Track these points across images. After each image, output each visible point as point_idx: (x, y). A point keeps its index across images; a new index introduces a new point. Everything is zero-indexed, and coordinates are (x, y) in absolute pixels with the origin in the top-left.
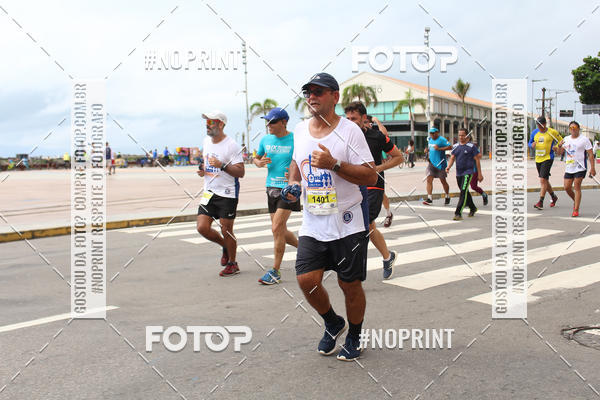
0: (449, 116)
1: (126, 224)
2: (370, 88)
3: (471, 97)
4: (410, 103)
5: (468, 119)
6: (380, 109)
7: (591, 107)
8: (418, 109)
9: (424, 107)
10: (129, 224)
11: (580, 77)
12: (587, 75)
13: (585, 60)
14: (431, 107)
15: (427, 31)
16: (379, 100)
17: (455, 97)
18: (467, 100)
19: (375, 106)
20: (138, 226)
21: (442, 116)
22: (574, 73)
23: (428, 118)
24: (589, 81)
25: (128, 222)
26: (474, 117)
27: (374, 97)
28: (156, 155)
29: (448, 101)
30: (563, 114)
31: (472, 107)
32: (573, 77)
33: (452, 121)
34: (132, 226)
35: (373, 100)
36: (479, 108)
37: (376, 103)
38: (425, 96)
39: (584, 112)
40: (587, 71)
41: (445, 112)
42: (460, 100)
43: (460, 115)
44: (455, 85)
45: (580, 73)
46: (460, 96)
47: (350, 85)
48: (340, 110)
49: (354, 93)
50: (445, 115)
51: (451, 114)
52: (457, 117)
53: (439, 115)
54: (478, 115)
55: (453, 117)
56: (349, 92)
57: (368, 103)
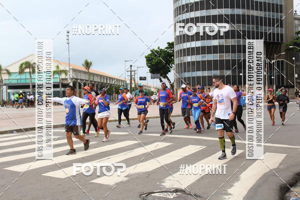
0: (81, 80)
3: (93, 69)
4: (59, 72)
5: (91, 81)
7: (155, 75)
8: (63, 76)
9: (66, 74)
11: (149, 59)
12: (153, 58)
13: (151, 51)
14: (71, 75)
15: (68, 32)
17: (84, 69)
18: (90, 71)
21: (77, 79)
22: (146, 57)
23: (69, 81)
24: (154, 62)
26: (95, 80)
29: (80, 71)
30: (141, 79)
31: (94, 74)
32: (145, 59)
33: (83, 82)
36: (97, 75)
38: (67, 69)
39: (152, 78)
40: (153, 57)
41: (79, 77)
42: (87, 71)
43: (87, 79)
44: (84, 63)
45: (149, 58)
46: (86, 69)
47: (24, 61)
48: (18, 77)
49: (28, 67)
50: (79, 79)
51: (82, 78)
52: (86, 80)
53: (75, 79)
54: (97, 79)
55: (83, 80)
56: (23, 66)
57: (34, 72)
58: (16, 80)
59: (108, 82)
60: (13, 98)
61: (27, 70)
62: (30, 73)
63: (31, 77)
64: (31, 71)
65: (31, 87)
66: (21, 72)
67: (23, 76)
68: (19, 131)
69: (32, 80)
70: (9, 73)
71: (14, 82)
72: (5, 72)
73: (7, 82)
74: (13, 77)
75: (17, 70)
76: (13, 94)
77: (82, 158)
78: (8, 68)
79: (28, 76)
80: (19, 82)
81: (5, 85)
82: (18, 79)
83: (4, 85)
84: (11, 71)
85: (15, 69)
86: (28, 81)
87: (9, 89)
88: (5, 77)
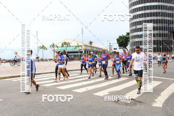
1: (5, 78)
2: (68, 43)
3: (93, 45)
4: (78, 46)
5: (92, 50)
6: (71, 48)
7: (121, 47)
8: (80, 48)
9: (82, 47)
10: (6, 78)
13: (119, 36)
14: (84, 47)
15: (82, 29)
16: (71, 46)
17: (89, 45)
20: (9, 78)
21: (86, 49)
22: (117, 39)
23: (83, 50)
24: (120, 41)
29: (87, 46)
30: (115, 49)
31: (93, 47)
32: (116, 40)
33: (89, 51)
34: (7, 78)
35: (69, 46)
36: (95, 47)
37: (70, 46)
38: (82, 45)
39: (119, 49)
40: (120, 39)
41: (87, 49)
44: (89, 42)
47: (64, 42)
48: (61, 48)
49: (65, 44)
54: (95, 49)
55: (89, 50)
56: (63, 44)
57: (68, 46)
59: (100, 51)
61: (65, 46)
64: (67, 45)
66: (62, 46)
69: (67, 50)
70: (57, 47)
73: (56, 51)
74: (59, 48)
82: (61, 50)
84: (58, 46)
88: (56, 48)
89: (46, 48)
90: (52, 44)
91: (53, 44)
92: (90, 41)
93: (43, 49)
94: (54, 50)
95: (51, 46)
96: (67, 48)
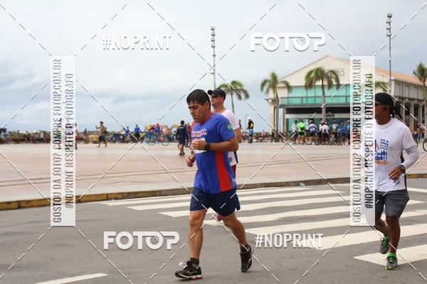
0: (410, 99)
1: (105, 197)
2: (333, 72)
6: (342, 92)
9: (384, 90)
10: (108, 197)
14: (392, 90)
15: (390, 17)
16: (341, 83)
17: (416, 80)
19: (337, 88)
20: (116, 199)
21: (403, 98)
25: (107, 195)
27: (337, 80)
28: (128, 132)
29: (409, 85)
33: (413, 103)
34: (111, 199)
35: (334, 83)
37: (338, 86)
38: (386, 80)
41: (406, 95)
42: (421, 84)
43: (421, 97)
44: (415, 68)
46: (420, 80)
47: (314, 67)
48: (303, 93)
49: (318, 76)
50: (405, 98)
51: (411, 97)
52: (418, 100)
53: (400, 98)
55: (413, 100)
56: (312, 76)
57: (330, 85)
58: (300, 99)
60: (293, 128)
61: (319, 83)
62: (323, 87)
63: (324, 94)
64: (325, 83)
65: (323, 111)
66: (309, 85)
67: (311, 93)
68: (307, 183)
69: (326, 99)
70: (289, 88)
71: (296, 102)
72: (283, 85)
73: (285, 102)
74: (295, 93)
75: (303, 83)
76: (296, 122)
77: (420, 235)
78: (287, 80)
79: (319, 92)
80: (304, 102)
81: (282, 106)
82: (302, 98)
83: (280, 107)
84: (292, 84)
85: (299, 80)
86: (319, 101)
87: (287, 113)
88: (282, 93)
89: (245, 92)
90: (268, 77)
91: (274, 77)
92: (418, 64)
93: (235, 96)
94: (275, 101)
95: (263, 85)
96: (328, 93)
